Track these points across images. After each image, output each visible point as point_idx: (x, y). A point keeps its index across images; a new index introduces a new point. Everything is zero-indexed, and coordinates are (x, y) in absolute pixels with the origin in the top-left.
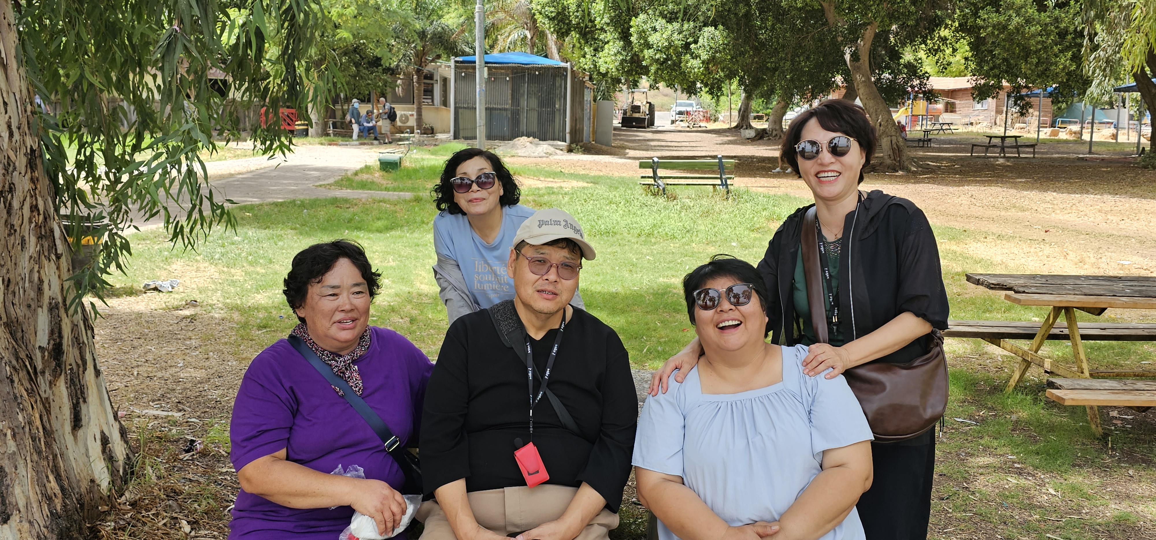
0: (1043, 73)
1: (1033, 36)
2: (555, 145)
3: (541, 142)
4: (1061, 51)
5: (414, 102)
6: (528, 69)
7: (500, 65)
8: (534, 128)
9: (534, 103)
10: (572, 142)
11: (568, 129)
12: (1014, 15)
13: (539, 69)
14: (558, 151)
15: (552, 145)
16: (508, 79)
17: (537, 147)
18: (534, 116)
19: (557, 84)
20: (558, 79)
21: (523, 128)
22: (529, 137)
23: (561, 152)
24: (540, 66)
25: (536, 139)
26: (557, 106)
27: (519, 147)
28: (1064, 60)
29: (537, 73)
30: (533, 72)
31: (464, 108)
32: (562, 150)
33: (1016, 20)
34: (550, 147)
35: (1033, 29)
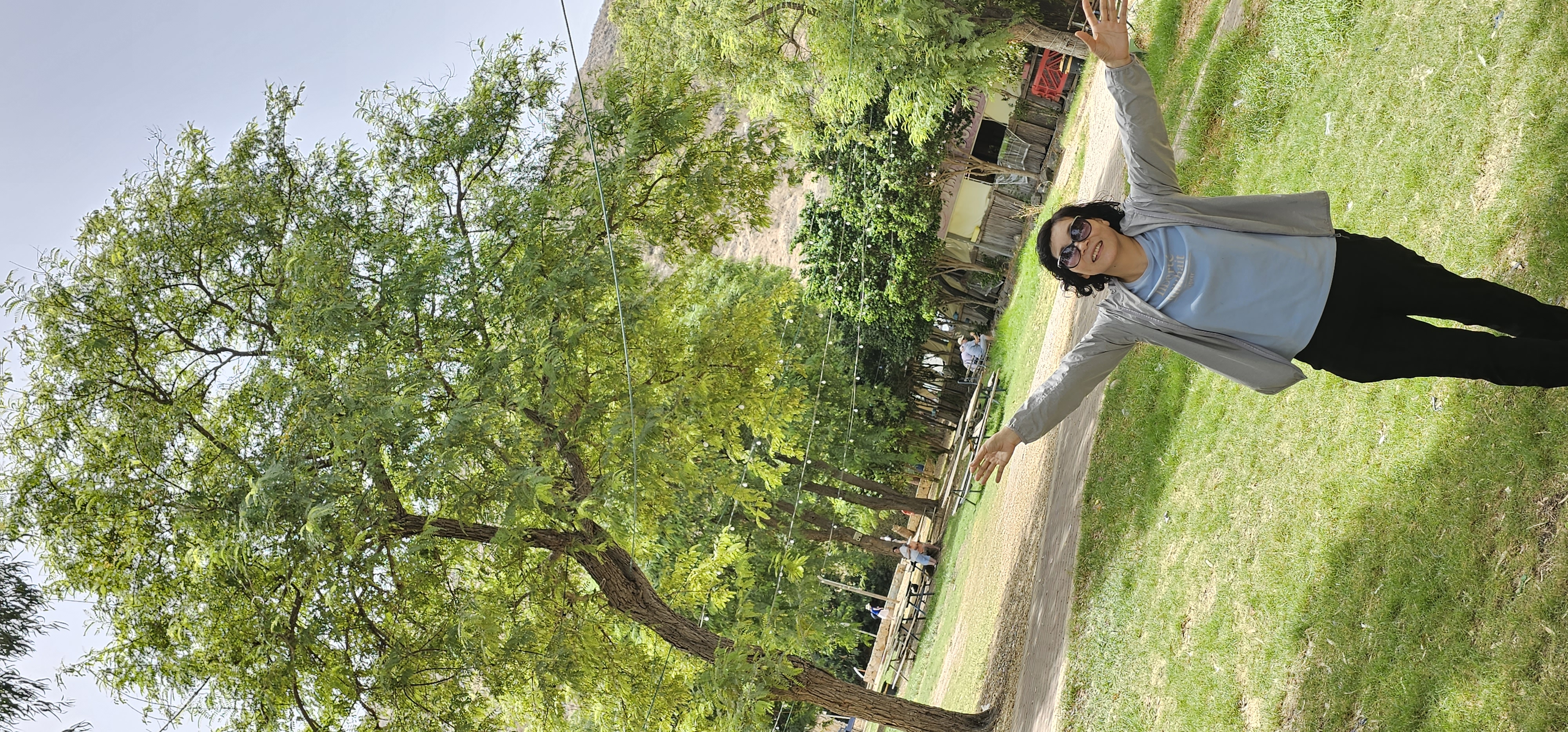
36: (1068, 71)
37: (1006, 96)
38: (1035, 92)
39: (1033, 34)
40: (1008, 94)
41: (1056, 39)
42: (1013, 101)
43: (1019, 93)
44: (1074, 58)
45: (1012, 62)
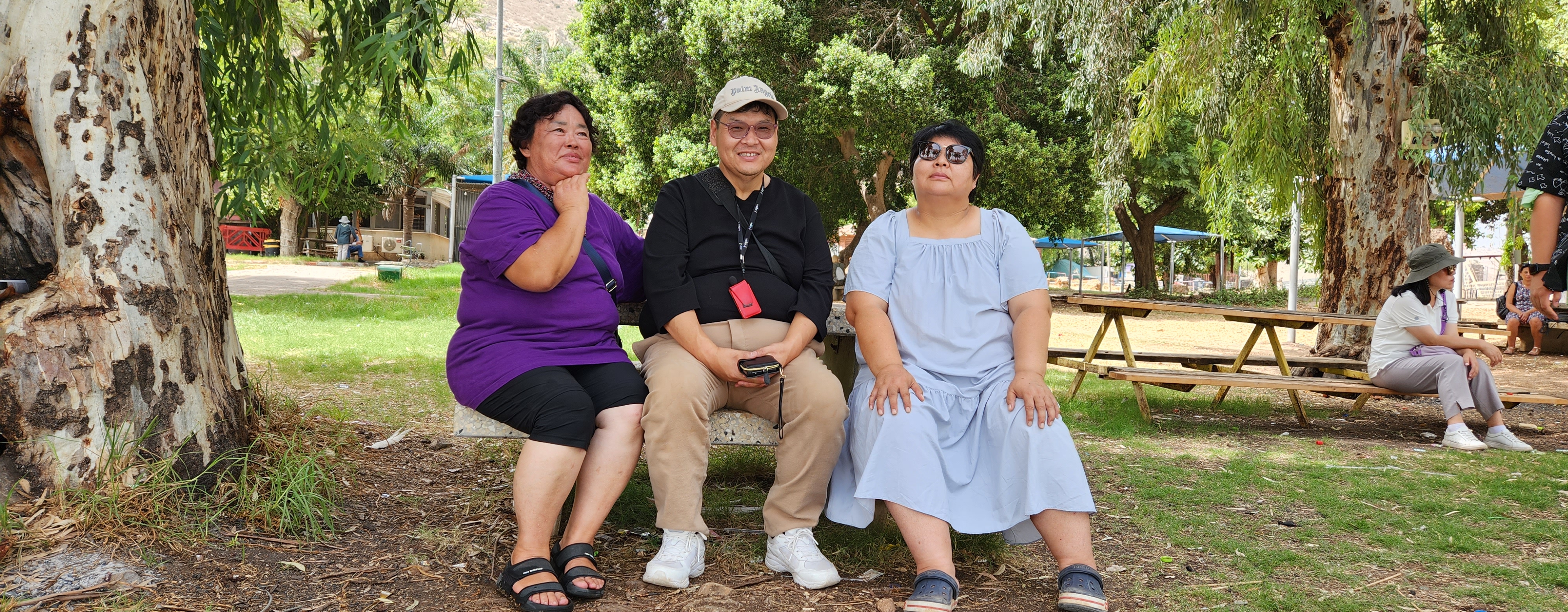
0: (1045, 203)
1: (1036, 167)
4: (1060, 184)
5: (402, 228)
12: (1020, 147)
28: (1064, 192)
33: (1022, 151)
35: (1036, 160)
36: (266, 246)
39: (291, 214)
41: (291, 232)
44: (279, 249)
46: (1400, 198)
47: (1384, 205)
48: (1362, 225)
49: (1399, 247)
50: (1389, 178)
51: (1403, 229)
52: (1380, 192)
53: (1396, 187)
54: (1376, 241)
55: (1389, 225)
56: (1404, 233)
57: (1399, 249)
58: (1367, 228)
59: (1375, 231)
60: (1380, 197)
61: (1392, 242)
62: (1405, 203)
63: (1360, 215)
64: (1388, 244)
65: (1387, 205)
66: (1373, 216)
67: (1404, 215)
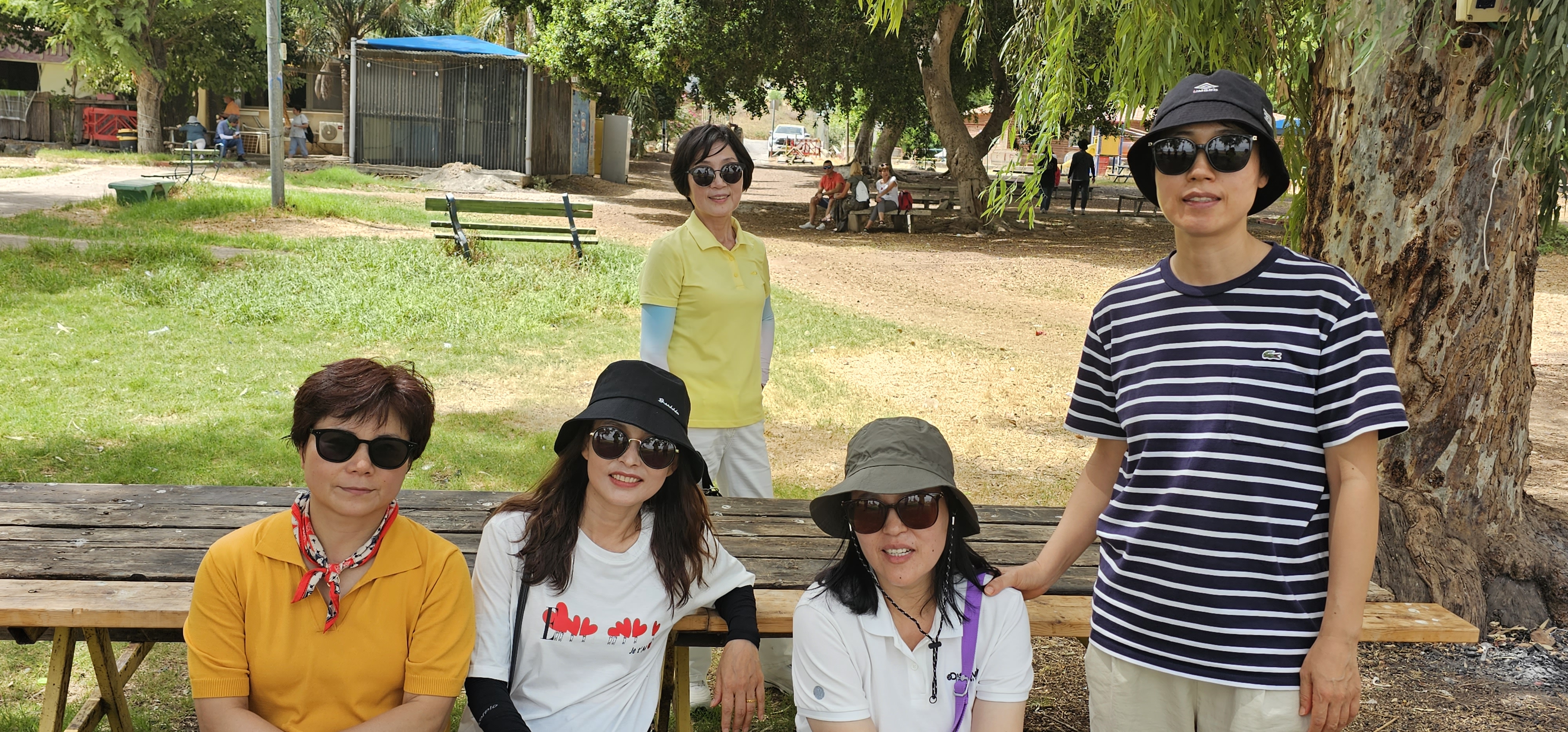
2: (505, 177)
3: (485, 171)
6: (468, 60)
7: (423, 53)
8: (478, 148)
9: (478, 111)
10: (534, 174)
11: (528, 154)
13: (485, 61)
14: (508, 186)
15: (501, 176)
16: (437, 74)
17: (477, 178)
18: (477, 133)
19: (513, 85)
20: (514, 77)
21: (461, 148)
22: (465, 163)
23: (513, 187)
24: (484, 56)
25: (477, 166)
26: (512, 118)
27: (449, 177)
29: (481, 67)
30: (475, 66)
31: (370, 115)
32: (515, 184)
34: (497, 179)
36: (121, 138)
37: (73, 82)
38: (87, 111)
39: (149, 94)
40: (75, 84)
41: (151, 118)
42: (69, 91)
43: (80, 95)
45: (111, 81)
46: (1448, 144)
47: (1410, 159)
48: (1359, 207)
49: (1438, 264)
50: (1425, 93)
51: (1451, 221)
52: (1403, 128)
53: (1439, 117)
54: (1388, 247)
55: (1418, 208)
56: (1452, 229)
57: (1438, 270)
58: (1370, 213)
59: (1387, 221)
60: (1402, 139)
61: (1423, 251)
62: (1460, 156)
63: (1357, 181)
64: (1414, 255)
65: (1417, 159)
66: (1383, 185)
67: (1456, 186)
